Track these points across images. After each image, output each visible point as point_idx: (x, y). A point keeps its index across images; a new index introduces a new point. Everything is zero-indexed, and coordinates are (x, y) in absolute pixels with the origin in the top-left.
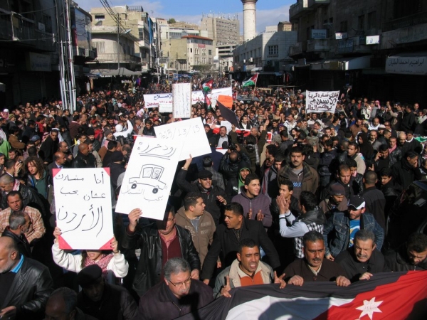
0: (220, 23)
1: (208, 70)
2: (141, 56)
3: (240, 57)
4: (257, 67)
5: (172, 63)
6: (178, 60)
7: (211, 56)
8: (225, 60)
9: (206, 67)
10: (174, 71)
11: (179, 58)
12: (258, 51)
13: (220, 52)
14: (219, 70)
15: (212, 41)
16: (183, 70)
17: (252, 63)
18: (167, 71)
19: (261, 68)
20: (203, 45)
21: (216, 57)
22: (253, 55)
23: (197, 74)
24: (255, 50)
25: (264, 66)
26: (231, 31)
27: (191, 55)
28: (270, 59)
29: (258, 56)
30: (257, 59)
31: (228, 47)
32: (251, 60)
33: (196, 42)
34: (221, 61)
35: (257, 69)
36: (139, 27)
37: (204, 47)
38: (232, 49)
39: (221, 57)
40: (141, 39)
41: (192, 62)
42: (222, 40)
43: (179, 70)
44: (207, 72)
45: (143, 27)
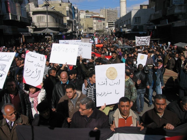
0: (108, 12)
1: (103, 32)
2: (67, 25)
3: (119, 25)
4: (128, 29)
5: (86, 29)
6: (89, 28)
7: (104, 26)
8: (111, 28)
9: (102, 31)
10: (87, 33)
11: (89, 27)
12: (128, 21)
13: (108, 25)
14: (108, 32)
15: (105, 19)
16: (91, 32)
17: (125, 28)
18: (83, 33)
19: (130, 30)
20: (101, 21)
21: (107, 27)
22: (126, 23)
23: (98, 34)
24: (127, 21)
25: (132, 28)
26: (114, 15)
27: (95, 25)
28: (136, 24)
29: (128, 23)
30: (128, 25)
31: (113, 22)
32: (125, 26)
33: (97, 19)
34: (109, 28)
35: (128, 30)
36: (67, 10)
37: (101, 22)
38: (114, 23)
39: (109, 27)
40: (68, 16)
41: (95, 29)
42: (110, 19)
43: (89, 32)
44: (102, 33)
45: (68, 10)
